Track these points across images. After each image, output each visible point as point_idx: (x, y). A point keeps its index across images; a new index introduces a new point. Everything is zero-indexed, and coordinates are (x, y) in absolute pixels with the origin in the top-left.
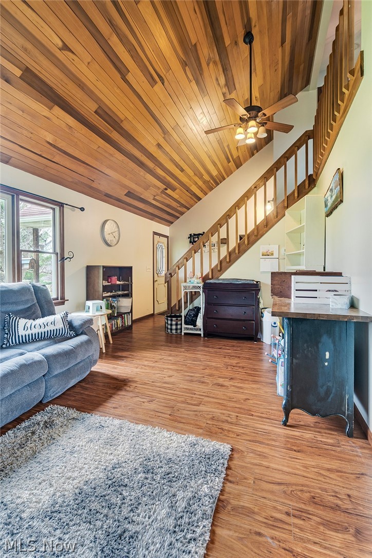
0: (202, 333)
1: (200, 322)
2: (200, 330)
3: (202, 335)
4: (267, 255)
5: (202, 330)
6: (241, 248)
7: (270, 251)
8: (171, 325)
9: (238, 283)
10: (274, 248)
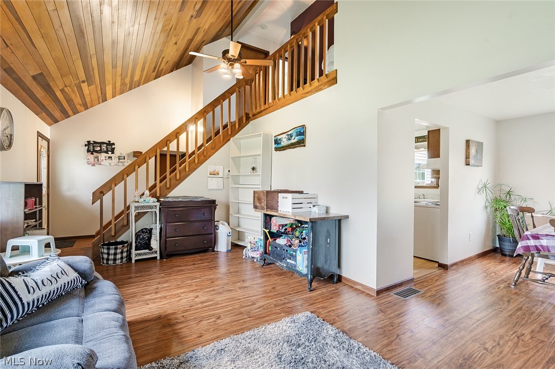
0: (158, 255)
1: (155, 244)
2: (156, 252)
3: (158, 258)
4: (214, 174)
5: (158, 252)
6: (191, 167)
7: (216, 171)
8: (115, 254)
9: (197, 200)
10: (220, 169)
